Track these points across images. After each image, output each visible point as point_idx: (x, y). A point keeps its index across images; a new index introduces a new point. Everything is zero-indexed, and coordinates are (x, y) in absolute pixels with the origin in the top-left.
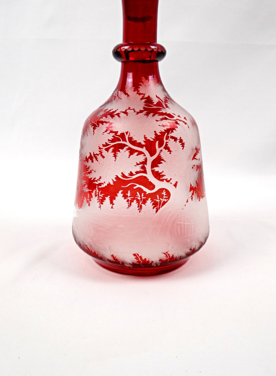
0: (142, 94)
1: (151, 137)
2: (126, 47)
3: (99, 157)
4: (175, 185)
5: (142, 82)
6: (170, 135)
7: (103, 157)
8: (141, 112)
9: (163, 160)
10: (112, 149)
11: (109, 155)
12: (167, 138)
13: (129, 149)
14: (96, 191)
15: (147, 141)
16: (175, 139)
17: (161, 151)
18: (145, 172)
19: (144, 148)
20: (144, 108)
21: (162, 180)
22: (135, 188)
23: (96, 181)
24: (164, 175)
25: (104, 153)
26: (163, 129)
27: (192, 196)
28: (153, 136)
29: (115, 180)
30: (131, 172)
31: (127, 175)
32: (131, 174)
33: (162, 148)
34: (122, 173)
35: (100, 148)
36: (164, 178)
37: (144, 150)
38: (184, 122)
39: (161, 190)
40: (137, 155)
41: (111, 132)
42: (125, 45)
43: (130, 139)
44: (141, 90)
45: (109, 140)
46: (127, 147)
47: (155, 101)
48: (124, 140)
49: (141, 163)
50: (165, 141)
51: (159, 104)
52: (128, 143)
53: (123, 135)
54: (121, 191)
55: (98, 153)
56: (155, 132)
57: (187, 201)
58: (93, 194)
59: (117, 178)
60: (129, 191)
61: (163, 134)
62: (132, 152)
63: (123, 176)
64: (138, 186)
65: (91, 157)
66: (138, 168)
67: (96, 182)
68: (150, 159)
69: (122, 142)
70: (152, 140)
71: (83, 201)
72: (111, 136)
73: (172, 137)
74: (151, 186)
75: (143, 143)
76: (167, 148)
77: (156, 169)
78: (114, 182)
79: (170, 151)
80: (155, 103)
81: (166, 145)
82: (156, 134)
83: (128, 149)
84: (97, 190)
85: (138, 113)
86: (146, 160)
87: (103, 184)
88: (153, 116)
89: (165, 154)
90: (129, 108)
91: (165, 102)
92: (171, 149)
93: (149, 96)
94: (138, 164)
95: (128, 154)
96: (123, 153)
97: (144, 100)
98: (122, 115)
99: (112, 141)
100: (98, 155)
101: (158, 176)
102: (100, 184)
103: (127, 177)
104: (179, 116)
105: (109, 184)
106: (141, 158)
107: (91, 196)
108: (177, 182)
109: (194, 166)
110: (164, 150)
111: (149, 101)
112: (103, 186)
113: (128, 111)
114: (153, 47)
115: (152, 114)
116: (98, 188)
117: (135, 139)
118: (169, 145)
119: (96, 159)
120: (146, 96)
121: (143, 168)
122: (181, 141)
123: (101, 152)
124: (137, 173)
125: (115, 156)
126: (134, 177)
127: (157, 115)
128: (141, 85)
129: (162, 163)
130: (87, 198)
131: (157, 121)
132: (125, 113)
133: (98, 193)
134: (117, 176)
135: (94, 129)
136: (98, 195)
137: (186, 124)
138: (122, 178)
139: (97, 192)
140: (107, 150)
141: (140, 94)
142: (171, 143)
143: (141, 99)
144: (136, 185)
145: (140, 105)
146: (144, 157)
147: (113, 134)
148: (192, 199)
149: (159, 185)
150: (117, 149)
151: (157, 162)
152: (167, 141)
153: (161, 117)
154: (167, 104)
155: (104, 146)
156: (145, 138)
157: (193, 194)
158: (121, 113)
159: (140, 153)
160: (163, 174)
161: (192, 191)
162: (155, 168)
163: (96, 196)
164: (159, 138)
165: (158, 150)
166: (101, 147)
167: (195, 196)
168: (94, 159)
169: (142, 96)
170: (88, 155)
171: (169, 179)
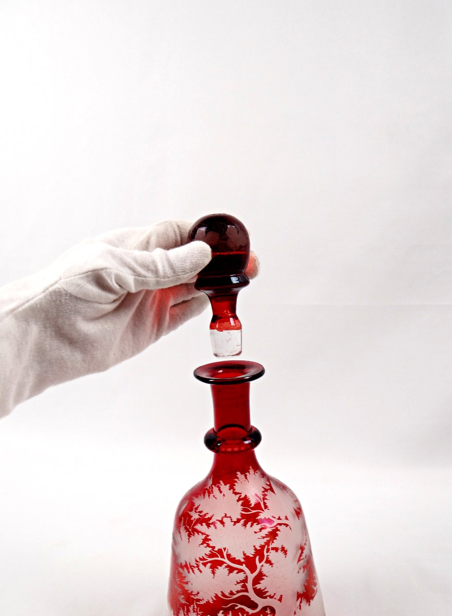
0: (238, 493)
1: (250, 553)
3: (196, 570)
4: (280, 600)
5: (238, 478)
6: (270, 547)
7: (201, 572)
8: (238, 521)
9: (265, 575)
10: (209, 565)
11: (207, 570)
12: (268, 551)
13: (228, 566)
14: (194, 607)
15: (246, 558)
16: (276, 549)
17: (262, 566)
18: (246, 591)
19: (244, 565)
20: (242, 515)
21: (265, 598)
22: (236, 608)
23: (194, 595)
24: (267, 592)
25: (202, 567)
26: (263, 542)
27: (300, 606)
28: (253, 552)
29: (214, 599)
30: (231, 591)
31: (227, 594)
32: (232, 593)
33: (263, 563)
34: (222, 592)
35: (196, 561)
36: (268, 594)
37: (244, 567)
38: (285, 524)
39: (265, 608)
40: (237, 573)
41: (208, 546)
43: (229, 556)
44: (238, 488)
45: (206, 554)
46: (225, 565)
47: (253, 502)
48: (222, 557)
49: (241, 582)
50: (266, 554)
51: (257, 506)
52: (226, 560)
53: (220, 551)
54: (221, 612)
55: (195, 565)
56: (254, 546)
57: (295, 613)
58: (191, 609)
59: (216, 596)
60: (230, 612)
61: (262, 547)
62: (231, 570)
63: (223, 595)
64: (240, 606)
65: (186, 566)
66: (239, 587)
67: (193, 597)
68: (251, 577)
69: (220, 559)
70: (251, 556)
71: (178, 612)
72: (208, 551)
73: (273, 549)
74: (254, 605)
75: (243, 560)
76: (268, 562)
77: (258, 586)
78: (214, 601)
79: (271, 564)
80: (253, 505)
81: (267, 558)
82: (256, 549)
83: (226, 567)
84: (195, 606)
85: (235, 523)
86: (247, 577)
87: (201, 600)
88: (251, 526)
89: (266, 569)
90: (226, 516)
91: (264, 499)
92: (272, 562)
93: (246, 495)
94: (238, 583)
95: (228, 572)
96: (222, 571)
97: (241, 502)
98: (219, 524)
99: (210, 556)
100: (194, 567)
101: (261, 593)
102: (198, 600)
103: (228, 597)
104: (279, 519)
105: (208, 602)
106: (241, 576)
107: (188, 611)
108: (281, 596)
109: (300, 568)
110: (265, 564)
111: (245, 502)
112: (201, 603)
113: (225, 520)
115: (250, 523)
116: (196, 604)
117: (233, 555)
118: (271, 558)
119: (193, 571)
120: (243, 496)
121: (244, 586)
122: (283, 549)
123: (198, 566)
124: (238, 592)
125: (214, 573)
126: (235, 597)
127: (255, 524)
128: (236, 482)
129: (263, 579)
130: (184, 611)
131: (256, 533)
132: (222, 522)
133: (197, 609)
134: (216, 594)
135: (189, 536)
136: (197, 611)
137: (287, 525)
138: (220, 596)
139: (196, 607)
140: (205, 564)
141: (236, 494)
142: (272, 555)
143: (238, 501)
144: (237, 606)
145: (236, 511)
146: (245, 575)
147: (210, 549)
148: (300, 608)
149: (261, 603)
150: (215, 565)
151: (260, 577)
152: (268, 554)
153: (259, 527)
154: (266, 501)
155: (201, 559)
156: (244, 554)
157: (301, 602)
158: (217, 522)
159: (240, 571)
160: (266, 590)
161: (300, 598)
162: (256, 586)
163: (194, 612)
164: (259, 553)
165: (259, 565)
166: (198, 559)
167: (304, 602)
168: (190, 570)
169: (238, 496)
170: (184, 563)
171: (272, 595)
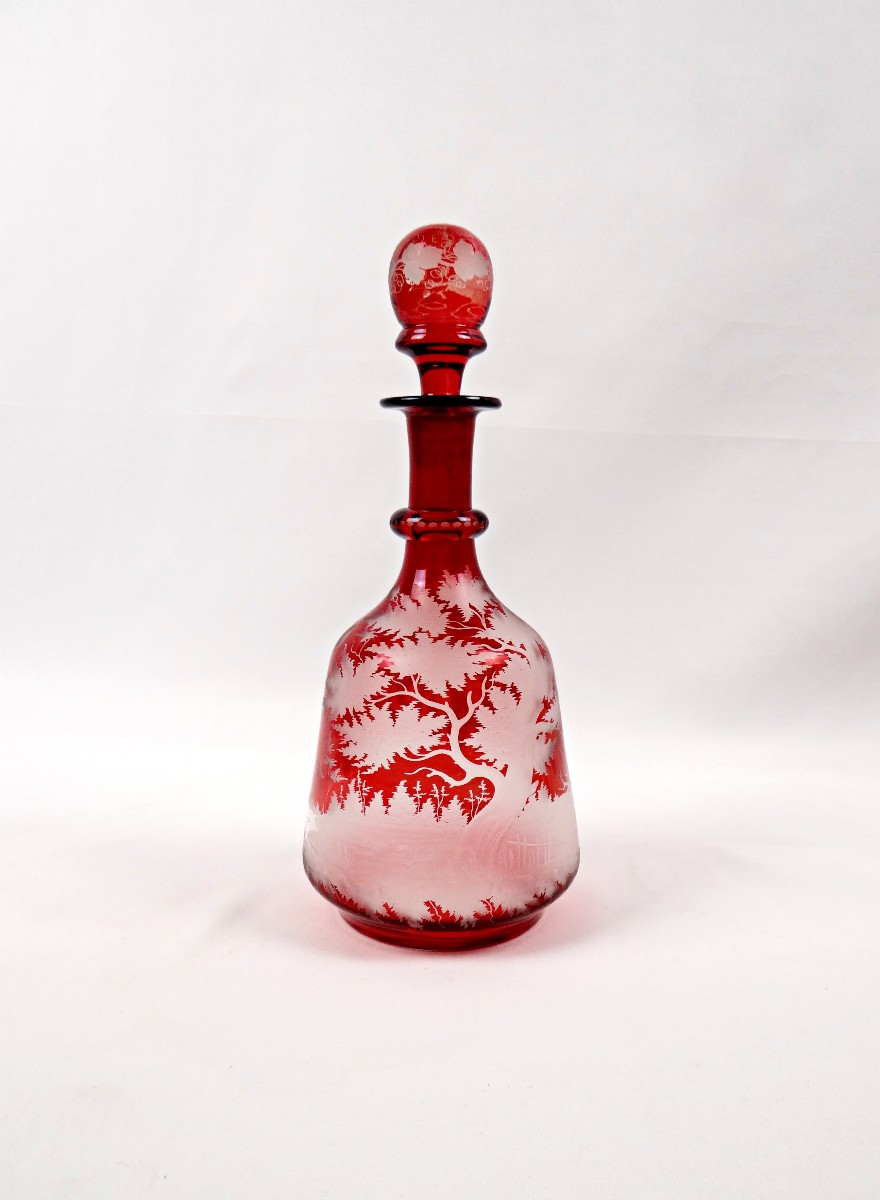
0: (444, 602)
1: (459, 684)
2: (416, 520)
3: (364, 718)
4: (504, 771)
5: (444, 579)
6: (493, 680)
7: (372, 718)
8: (441, 637)
9: (480, 725)
10: (388, 704)
11: (383, 714)
12: (488, 685)
13: (419, 705)
14: (357, 781)
15: (451, 691)
16: (503, 687)
17: (477, 709)
18: (448, 747)
19: (446, 703)
20: (447, 630)
21: (479, 763)
22: (429, 776)
23: (357, 762)
24: (482, 753)
25: (374, 711)
26: (480, 670)
27: (536, 792)
28: (463, 683)
29: (393, 761)
30: (422, 747)
31: (415, 752)
32: (423, 750)
33: (478, 704)
34: (406, 749)
35: (366, 702)
36: (483, 757)
37: (446, 707)
38: (519, 654)
39: (477, 780)
40: (434, 716)
41: (388, 673)
42: (414, 516)
43: (421, 688)
44: (443, 593)
45: (382, 688)
46: (415, 702)
47: (468, 614)
48: (411, 689)
49: (440, 731)
50: (484, 691)
51: (475, 621)
52: (417, 695)
53: (408, 681)
54: (403, 783)
55: (363, 710)
56: (466, 674)
57: (527, 802)
58: (351, 786)
59: (397, 757)
60: (419, 782)
61: (480, 678)
62: (424, 710)
63: (409, 753)
64: (435, 772)
65: (348, 717)
66: (435, 741)
67: (356, 765)
68: (457, 725)
69: (406, 693)
70: (460, 690)
71: (329, 800)
72: (386, 681)
73: (497, 684)
74: (458, 773)
75: (444, 696)
76: (487, 703)
77: (468, 742)
78: (391, 765)
79: (492, 708)
80: (467, 620)
81: (487, 698)
82: (467, 679)
83: (416, 706)
84: (359, 779)
85: (435, 640)
86: (449, 725)
87: (369, 767)
88: (463, 646)
89: (483, 714)
90: (420, 630)
91: (486, 616)
92: (495, 706)
93: (456, 606)
94: (434, 733)
95: (418, 715)
96: (409, 713)
97: (448, 613)
98: (407, 642)
99: (389, 690)
100: (362, 713)
101: (472, 754)
102: (365, 768)
103: (416, 757)
104: (510, 643)
105: (382, 769)
106: (441, 723)
107: (347, 791)
108: (506, 766)
109: (541, 733)
110: (482, 707)
111: (455, 614)
112: (370, 772)
113: (418, 636)
114: (464, 519)
115: (460, 642)
116: (362, 776)
117: (430, 687)
118: (492, 699)
119: (359, 721)
120: (451, 606)
121: (445, 738)
122: (514, 689)
123: (368, 709)
124: (434, 748)
125: (394, 717)
126: (427, 756)
127: (469, 643)
128: (441, 585)
129: (478, 731)
130: (338, 795)
131: (470, 655)
132: (413, 638)
133: (362, 784)
134: (396, 754)
135: (356, 665)
136: (361, 788)
137: (523, 656)
138: (405, 757)
139: (359, 782)
140: (379, 705)
141: (440, 602)
142: (495, 695)
143: (443, 612)
144: (430, 772)
145: (440, 624)
146: (447, 720)
147: (391, 677)
148: (537, 797)
149: (472, 771)
150: (397, 704)
151: (471, 727)
152: (488, 691)
153: (476, 647)
154: (489, 618)
155: (373, 697)
156: (448, 686)
157: (538, 788)
158: (406, 639)
159: (439, 713)
160: (480, 750)
161: (537, 782)
162: (465, 740)
163: (356, 789)
164: (474, 686)
165: (471, 707)
166: (369, 699)
167: (543, 791)
168: (355, 721)
169: (443, 605)
170: (343, 713)
171: (490, 761)
